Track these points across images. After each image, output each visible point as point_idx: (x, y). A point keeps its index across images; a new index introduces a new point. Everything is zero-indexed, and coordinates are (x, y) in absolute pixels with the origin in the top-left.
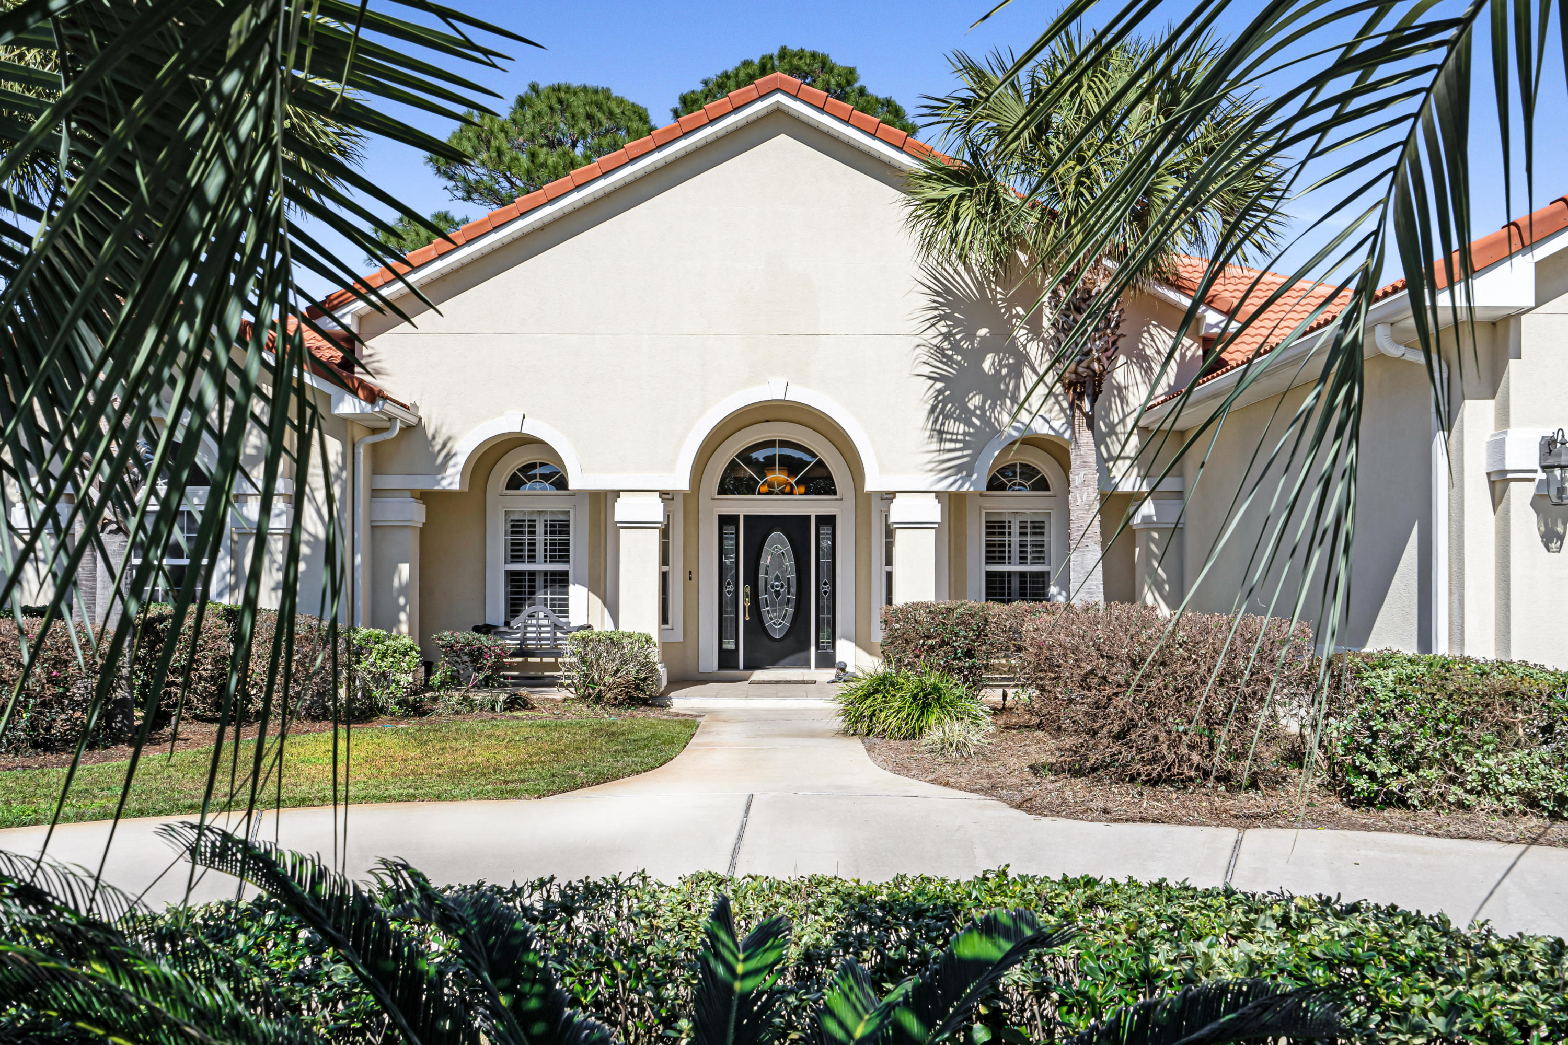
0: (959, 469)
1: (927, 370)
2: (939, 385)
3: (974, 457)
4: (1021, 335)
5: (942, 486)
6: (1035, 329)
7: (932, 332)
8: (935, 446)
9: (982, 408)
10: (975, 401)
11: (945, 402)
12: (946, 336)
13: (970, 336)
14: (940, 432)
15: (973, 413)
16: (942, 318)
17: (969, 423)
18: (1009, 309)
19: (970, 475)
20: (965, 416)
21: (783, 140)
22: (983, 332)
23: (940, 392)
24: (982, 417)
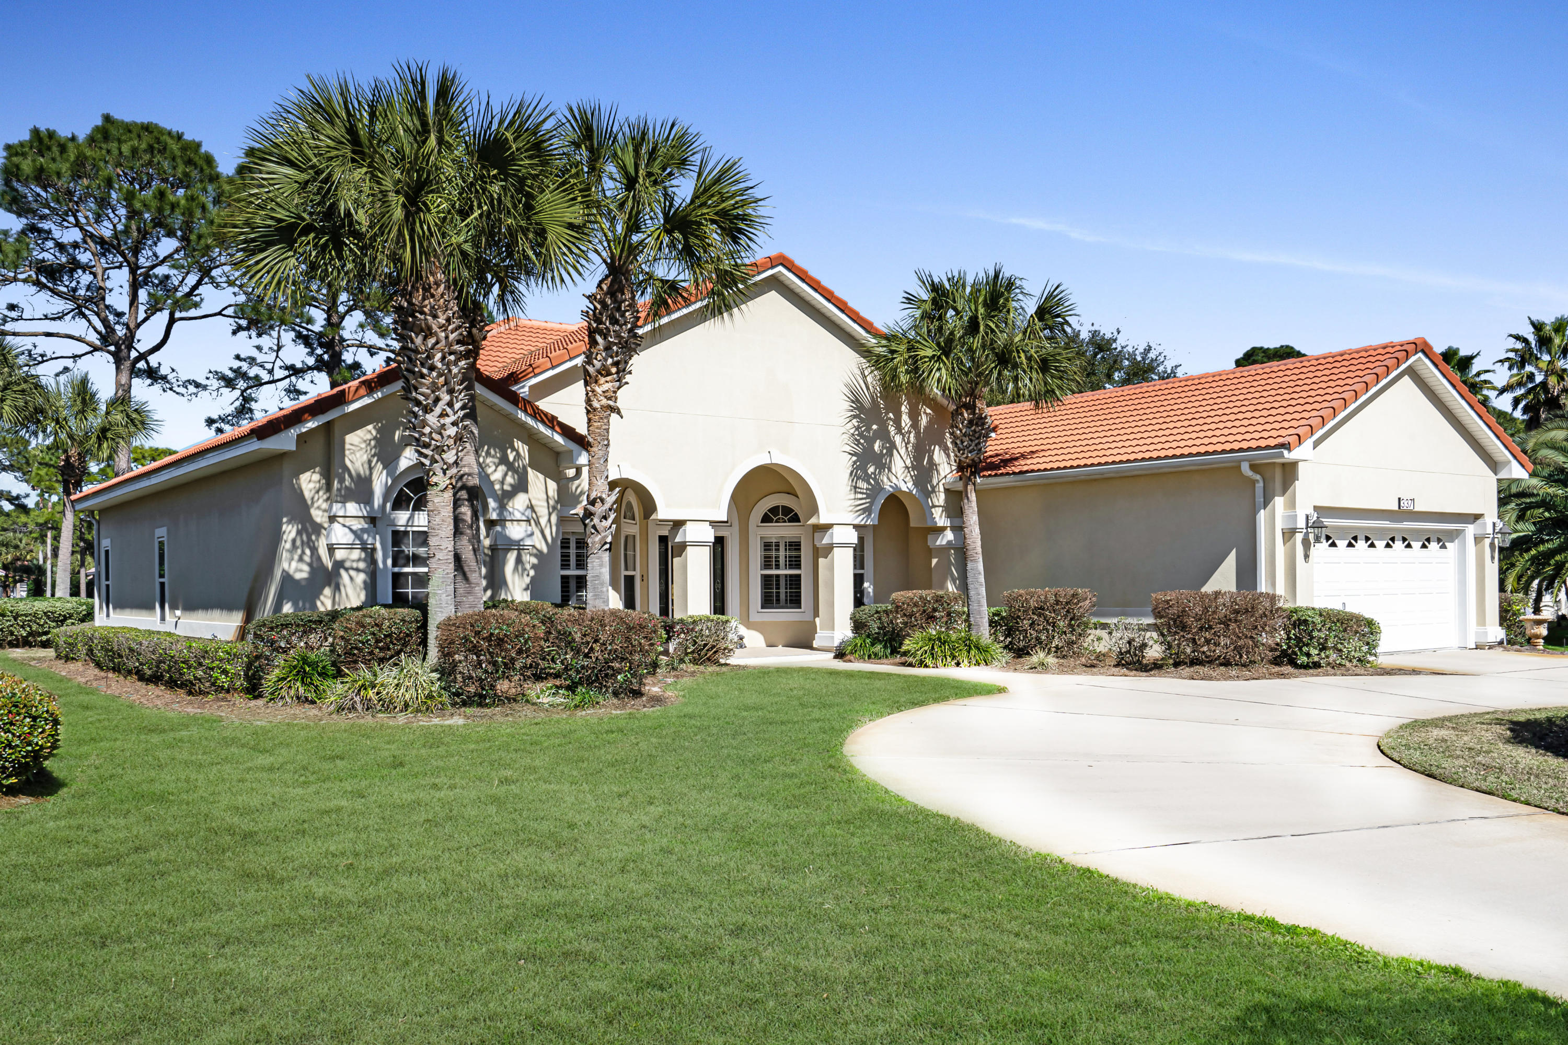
0: (864, 510)
1: (848, 449)
2: (854, 458)
3: (872, 503)
4: (892, 430)
5: (857, 522)
6: (899, 429)
7: (850, 425)
8: (852, 496)
9: (874, 473)
10: (871, 470)
11: (858, 467)
12: (857, 428)
13: (869, 429)
14: (855, 487)
15: (869, 476)
16: (855, 417)
17: (869, 483)
18: (887, 413)
19: (870, 515)
20: (867, 477)
21: (773, 294)
22: (875, 427)
23: (855, 462)
24: (874, 479)
